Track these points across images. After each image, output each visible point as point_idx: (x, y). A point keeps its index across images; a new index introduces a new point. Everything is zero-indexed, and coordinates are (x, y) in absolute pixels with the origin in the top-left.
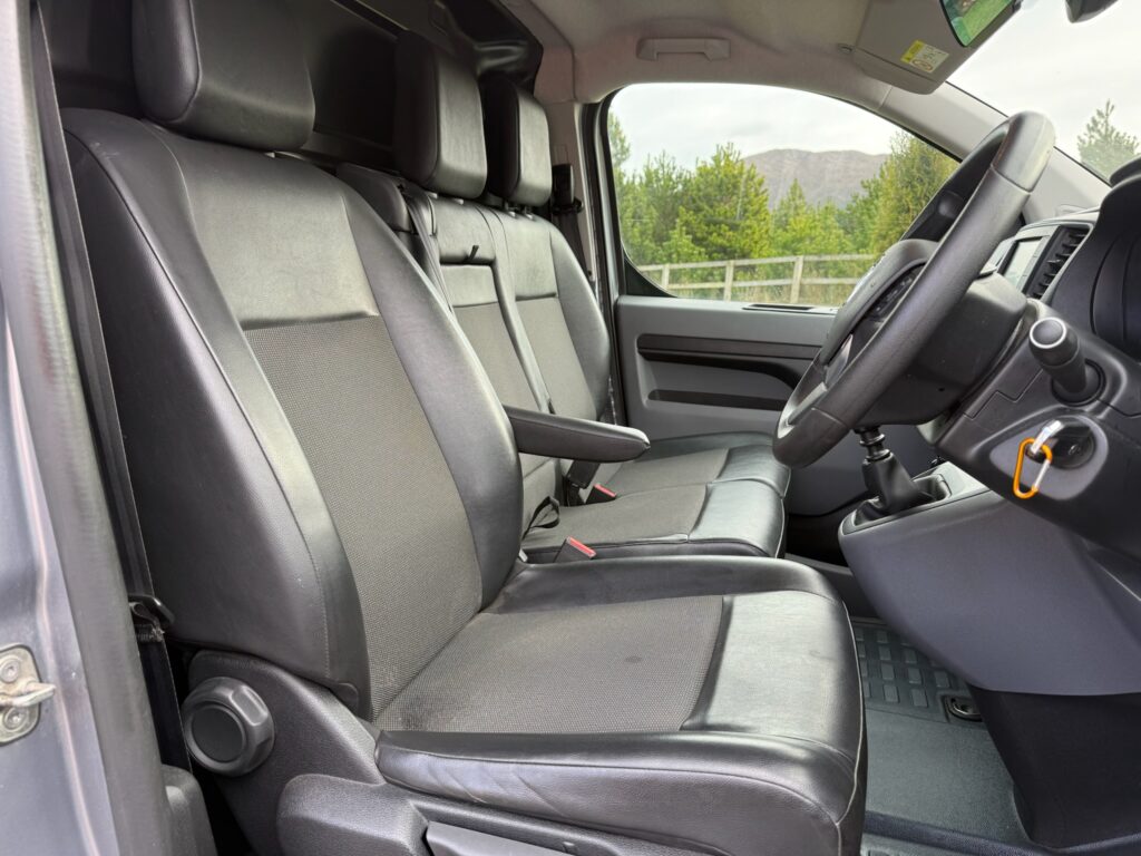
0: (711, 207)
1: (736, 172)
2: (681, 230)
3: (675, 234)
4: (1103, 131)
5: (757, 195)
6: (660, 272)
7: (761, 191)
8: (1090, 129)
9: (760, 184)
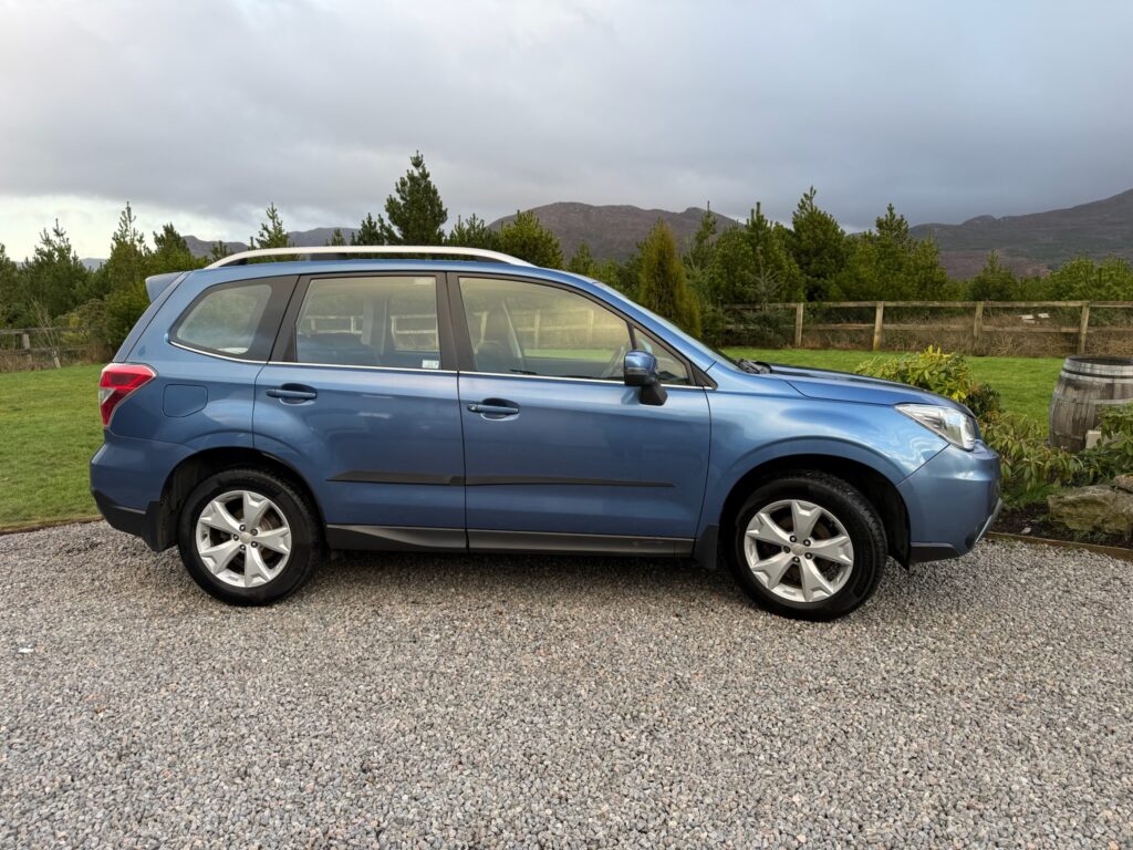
1: (536, 235)
4: (809, 209)
5: (554, 255)
6: (480, 317)
7: (557, 251)
8: (801, 208)
9: (556, 246)
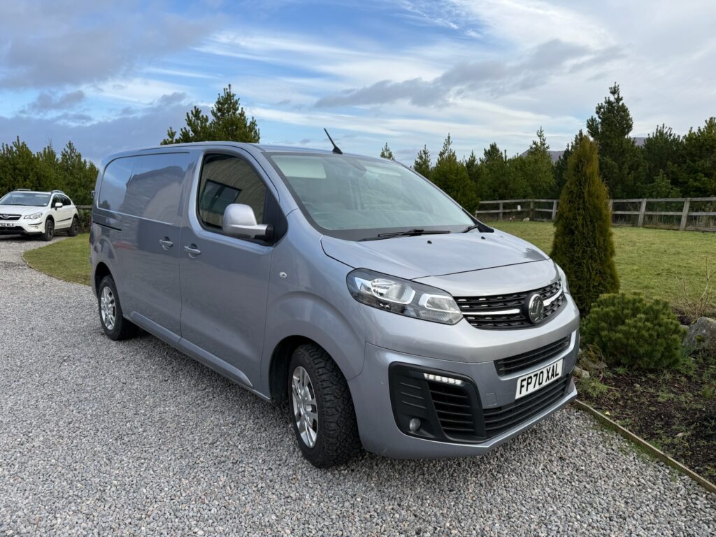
0: (694, 161)
2: (663, 177)
3: (658, 179)
